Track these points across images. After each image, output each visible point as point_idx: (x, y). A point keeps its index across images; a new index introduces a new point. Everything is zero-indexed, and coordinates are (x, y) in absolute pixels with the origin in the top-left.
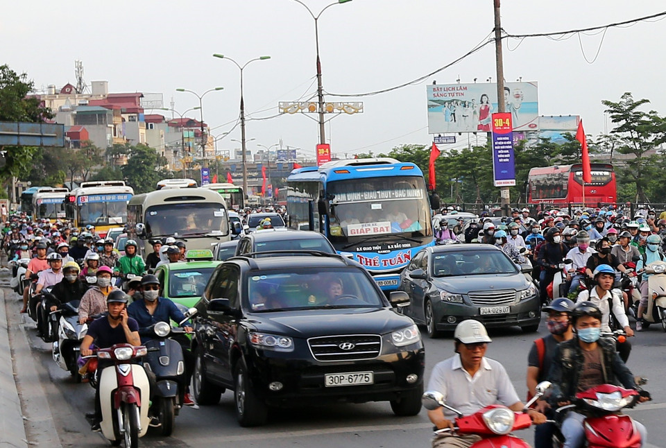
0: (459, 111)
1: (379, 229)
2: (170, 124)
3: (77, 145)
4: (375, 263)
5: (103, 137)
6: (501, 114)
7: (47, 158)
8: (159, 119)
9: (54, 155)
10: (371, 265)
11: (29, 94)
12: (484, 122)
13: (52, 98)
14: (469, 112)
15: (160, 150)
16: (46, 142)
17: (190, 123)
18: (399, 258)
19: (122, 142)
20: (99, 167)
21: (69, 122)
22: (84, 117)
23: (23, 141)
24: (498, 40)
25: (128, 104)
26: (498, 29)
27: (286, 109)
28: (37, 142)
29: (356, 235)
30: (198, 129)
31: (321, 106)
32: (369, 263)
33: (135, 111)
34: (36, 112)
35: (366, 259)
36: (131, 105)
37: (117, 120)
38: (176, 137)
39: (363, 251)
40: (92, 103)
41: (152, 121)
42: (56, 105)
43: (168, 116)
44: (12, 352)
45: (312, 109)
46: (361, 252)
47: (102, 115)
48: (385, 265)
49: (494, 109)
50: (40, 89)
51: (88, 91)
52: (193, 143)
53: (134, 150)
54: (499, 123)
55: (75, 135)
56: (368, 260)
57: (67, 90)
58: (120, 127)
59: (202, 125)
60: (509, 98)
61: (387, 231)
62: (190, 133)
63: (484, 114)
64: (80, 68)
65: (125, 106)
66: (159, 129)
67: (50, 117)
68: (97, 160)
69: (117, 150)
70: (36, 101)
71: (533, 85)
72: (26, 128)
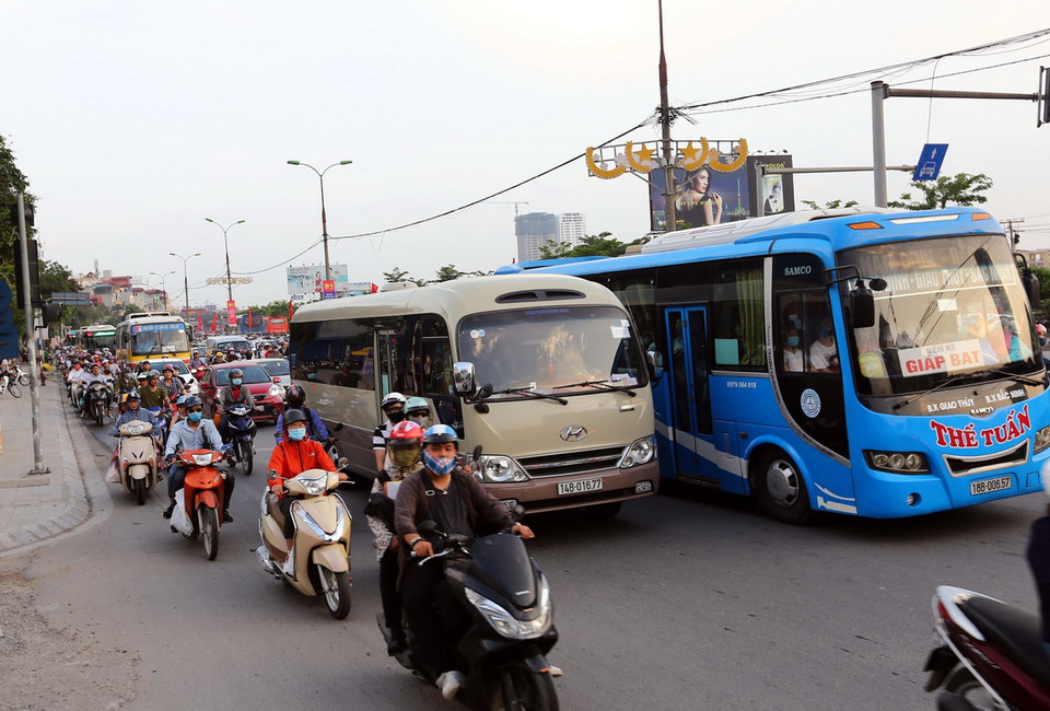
0: (305, 281)
1: (961, 358)
2: (146, 293)
3: (96, 305)
4: (969, 439)
5: (110, 300)
6: (328, 281)
7: (79, 313)
8: (141, 290)
9: (84, 311)
10: (961, 445)
11: (70, 278)
12: (318, 287)
13: (81, 280)
14: (310, 281)
15: (141, 307)
16: (80, 303)
17: (158, 292)
18: (1012, 425)
19: (121, 303)
20: (108, 317)
21: (92, 293)
22: (99, 290)
23: (67, 303)
24: (325, 241)
25: (123, 282)
26: (325, 235)
27: (210, 282)
28: (75, 303)
29: (919, 373)
30: (162, 296)
31: (229, 280)
32: (957, 441)
33: (128, 286)
34: (74, 287)
35: (951, 431)
36: (125, 283)
37: (118, 291)
38: (150, 300)
39: (942, 412)
40: (104, 282)
41: (137, 291)
42: (84, 284)
43: (145, 288)
44: (65, 413)
45: (224, 282)
46: (935, 413)
47: (109, 288)
48: (989, 443)
49: (324, 278)
50: (75, 275)
51: (101, 276)
52: (160, 303)
53: (127, 308)
54: (327, 286)
55: (94, 300)
56: (956, 434)
57: (90, 275)
58: (119, 295)
59: (164, 293)
60: (332, 274)
61: (977, 361)
62: (157, 297)
63: (318, 282)
64: (96, 263)
65: (122, 283)
66: (141, 296)
67: (81, 289)
68: (107, 313)
69: (118, 308)
70: (73, 281)
71: (345, 266)
72: (69, 296)
